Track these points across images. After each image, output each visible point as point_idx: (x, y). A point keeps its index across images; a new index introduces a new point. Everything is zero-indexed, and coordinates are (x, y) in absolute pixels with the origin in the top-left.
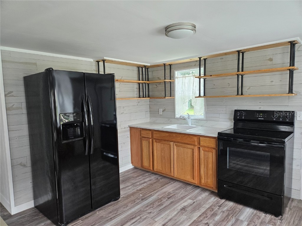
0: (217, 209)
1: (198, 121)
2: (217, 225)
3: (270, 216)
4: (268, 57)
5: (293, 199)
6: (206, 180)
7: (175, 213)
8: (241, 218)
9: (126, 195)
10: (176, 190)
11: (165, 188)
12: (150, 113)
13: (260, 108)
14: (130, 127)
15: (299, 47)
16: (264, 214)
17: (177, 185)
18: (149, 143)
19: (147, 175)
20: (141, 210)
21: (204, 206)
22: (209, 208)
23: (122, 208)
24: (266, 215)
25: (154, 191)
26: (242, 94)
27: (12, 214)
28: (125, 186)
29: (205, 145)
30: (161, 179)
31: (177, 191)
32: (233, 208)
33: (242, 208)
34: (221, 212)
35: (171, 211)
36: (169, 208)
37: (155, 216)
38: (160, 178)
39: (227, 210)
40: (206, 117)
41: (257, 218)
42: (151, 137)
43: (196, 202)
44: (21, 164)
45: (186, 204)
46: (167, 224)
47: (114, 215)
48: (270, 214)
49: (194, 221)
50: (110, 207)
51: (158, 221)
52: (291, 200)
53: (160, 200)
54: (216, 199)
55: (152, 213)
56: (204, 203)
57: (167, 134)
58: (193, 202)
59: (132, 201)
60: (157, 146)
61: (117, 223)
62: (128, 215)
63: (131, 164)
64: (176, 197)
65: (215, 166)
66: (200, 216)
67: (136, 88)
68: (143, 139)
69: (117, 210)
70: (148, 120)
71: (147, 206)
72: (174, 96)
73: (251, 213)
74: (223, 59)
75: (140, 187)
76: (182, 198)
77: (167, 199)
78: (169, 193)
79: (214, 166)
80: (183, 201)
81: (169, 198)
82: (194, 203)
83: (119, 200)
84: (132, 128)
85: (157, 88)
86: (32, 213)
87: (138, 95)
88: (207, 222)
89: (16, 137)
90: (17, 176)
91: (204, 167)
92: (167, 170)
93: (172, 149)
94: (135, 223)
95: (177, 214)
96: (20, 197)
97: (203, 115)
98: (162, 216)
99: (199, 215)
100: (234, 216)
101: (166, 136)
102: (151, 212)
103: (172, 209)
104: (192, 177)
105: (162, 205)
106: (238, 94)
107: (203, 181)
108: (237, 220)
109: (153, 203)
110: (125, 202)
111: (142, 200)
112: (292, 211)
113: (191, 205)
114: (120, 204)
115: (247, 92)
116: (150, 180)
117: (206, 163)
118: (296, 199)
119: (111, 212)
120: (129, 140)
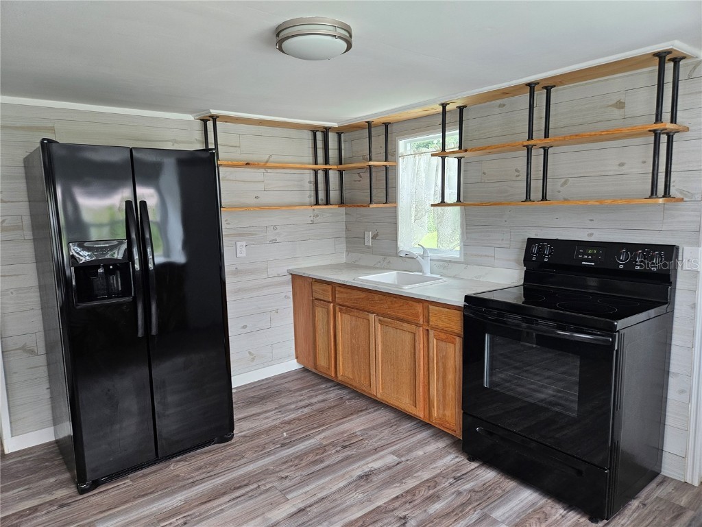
0: (447, 483)
1: (446, 264)
2: (426, 525)
3: (579, 516)
4: (614, 99)
5: (665, 477)
6: (441, 412)
7: (341, 485)
8: (498, 514)
9: (254, 431)
10: (373, 428)
11: (349, 421)
12: (347, 242)
13: (591, 235)
14: (292, 274)
15: (695, 68)
16: (562, 511)
17: (381, 416)
18: (328, 313)
19: (322, 389)
20: (267, 469)
21: (419, 473)
22: (427, 480)
23: (228, 461)
24: (568, 512)
25: (320, 427)
26: (544, 198)
27: (7, 452)
28: (261, 410)
29: (440, 324)
30: (348, 399)
31: (371, 433)
32: (490, 486)
33: (512, 489)
34: (453, 493)
35: (335, 478)
36: (334, 472)
37: (292, 488)
38: (348, 397)
39: (472, 491)
40: (465, 255)
41: (539, 519)
42: (330, 300)
43: (403, 463)
44: (24, 349)
45: (376, 465)
46: (308, 509)
47: (204, 476)
48: (579, 513)
49: (374, 510)
50: (204, 456)
51: (292, 499)
52: (658, 479)
53: (322, 449)
54: (457, 460)
55: (287, 480)
56: (424, 467)
57: (363, 295)
58: (396, 462)
59: (258, 447)
60: (344, 321)
61: (199, 495)
62: (234, 479)
63: (296, 360)
64: (363, 446)
65: (460, 378)
66: (397, 497)
67: (310, 182)
68: (316, 302)
69: (215, 464)
70: (343, 259)
71: (287, 462)
72: (395, 201)
73: (531, 503)
74: (504, 105)
75: (293, 416)
76: (376, 450)
77: (339, 448)
78: (354, 435)
79: (457, 379)
80: (374, 457)
81: (344, 447)
82: (398, 464)
83: (233, 441)
84: (296, 278)
85: (360, 181)
86: (45, 454)
87: (313, 200)
88: (404, 514)
89: (11, 291)
90: (15, 373)
91: (438, 379)
92: (362, 378)
93: (372, 330)
94: (239, 499)
95: (345, 487)
96: (24, 418)
97: (458, 248)
98: (307, 489)
99: (394, 496)
100: (481, 507)
101: (359, 298)
102: (286, 477)
103: (340, 473)
104: (412, 402)
105: (322, 462)
106: (528, 198)
107: (435, 414)
108: (485, 517)
109: (300, 457)
110: (242, 448)
111: (283, 445)
112: (646, 512)
113: (390, 468)
114: (230, 450)
115: (559, 192)
116: (324, 401)
117: (441, 370)
118: (673, 480)
119: (200, 468)
120: (290, 303)
